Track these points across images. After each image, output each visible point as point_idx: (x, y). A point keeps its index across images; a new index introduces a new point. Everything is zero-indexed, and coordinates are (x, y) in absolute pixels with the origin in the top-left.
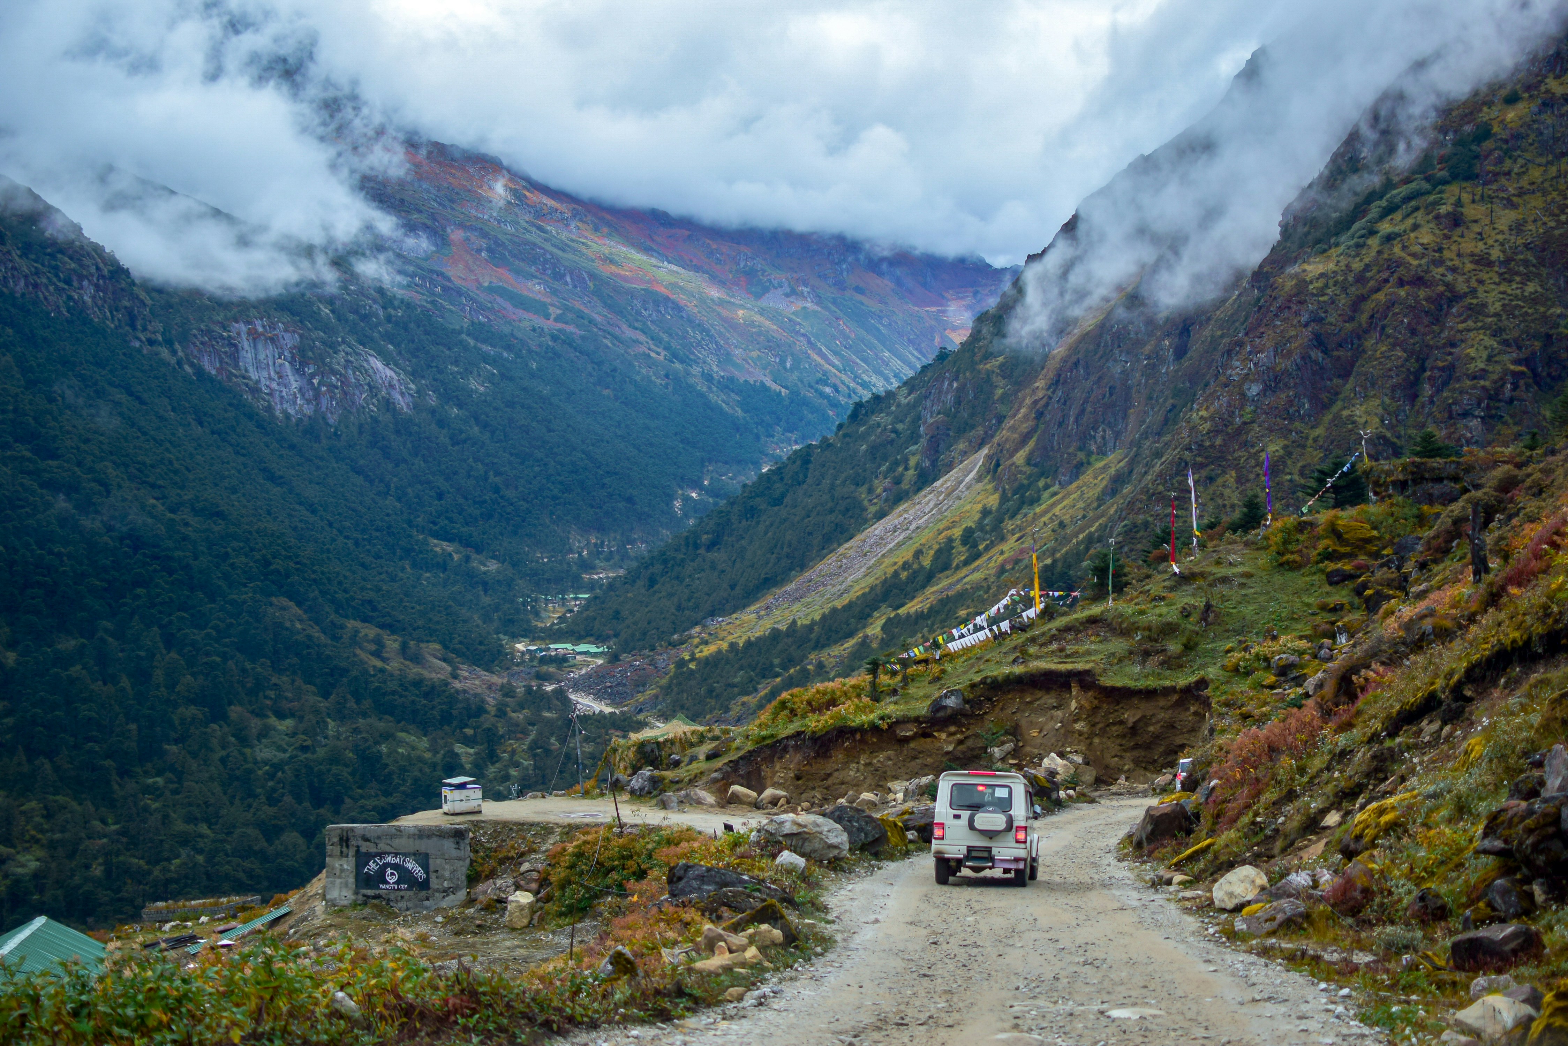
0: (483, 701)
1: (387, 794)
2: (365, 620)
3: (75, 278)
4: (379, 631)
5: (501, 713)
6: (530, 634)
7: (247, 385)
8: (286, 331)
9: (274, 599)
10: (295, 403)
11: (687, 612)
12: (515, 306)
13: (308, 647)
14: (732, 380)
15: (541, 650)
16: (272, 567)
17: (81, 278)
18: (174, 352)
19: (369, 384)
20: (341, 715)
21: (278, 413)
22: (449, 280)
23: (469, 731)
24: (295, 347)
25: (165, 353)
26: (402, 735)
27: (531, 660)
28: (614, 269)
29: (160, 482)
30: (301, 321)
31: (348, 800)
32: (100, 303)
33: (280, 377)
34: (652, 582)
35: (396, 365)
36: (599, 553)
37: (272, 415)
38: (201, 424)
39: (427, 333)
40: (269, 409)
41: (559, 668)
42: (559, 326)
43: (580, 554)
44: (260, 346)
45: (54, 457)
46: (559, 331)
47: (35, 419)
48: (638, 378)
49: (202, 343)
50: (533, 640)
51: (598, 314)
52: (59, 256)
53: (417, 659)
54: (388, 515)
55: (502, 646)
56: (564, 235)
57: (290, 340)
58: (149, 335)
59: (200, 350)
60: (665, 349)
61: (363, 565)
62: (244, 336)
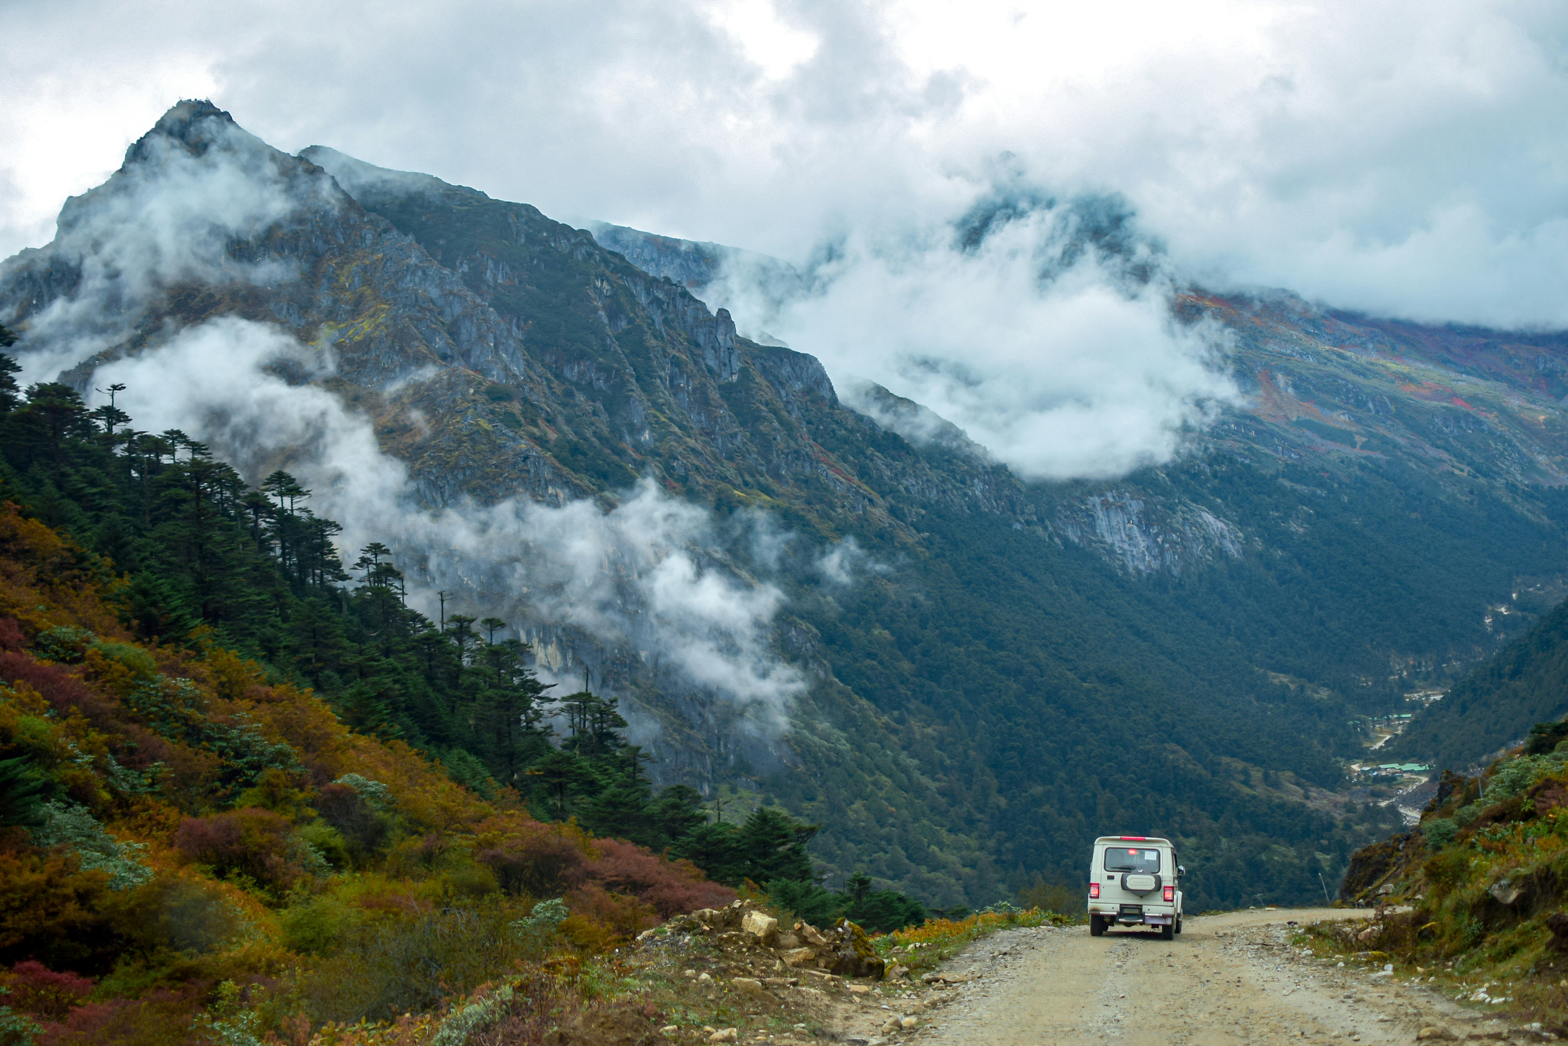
0: (1332, 817)
1: (1270, 890)
2: (1233, 755)
3: (968, 478)
4: (1245, 763)
5: (1347, 827)
6: (1363, 755)
7: (1104, 549)
8: (1132, 498)
9: (1166, 745)
10: (1144, 560)
11: (1494, 735)
12: (1323, 438)
13: (1200, 783)
14: (1536, 488)
15: (1373, 770)
16: (1162, 720)
17: (972, 477)
18: (1045, 528)
19: (1204, 537)
20: (1228, 832)
21: (1131, 570)
22: (1261, 423)
23: (1325, 842)
24: (1140, 512)
25: (1039, 531)
26: (1275, 846)
27: (1366, 779)
28: (1413, 387)
29: (1071, 657)
30: (1144, 489)
31: (1244, 895)
32: (987, 495)
33: (1131, 539)
34: (1464, 708)
35: (1225, 517)
36: (1417, 673)
37: (1126, 573)
38: (1078, 592)
39: (1249, 484)
40: (1124, 567)
41: (1390, 787)
42: (1365, 453)
43: (1400, 675)
44: (1112, 514)
45: (1002, 648)
46: (1366, 458)
47: (984, 618)
48: (1442, 498)
49: (1066, 517)
50: (1366, 761)
51: (1401, 437)
52: (955, 461)
53: (1276, 785)
54: (1231, 654)
55: (1341, 769)
56: (1364, 359)
57: (1136, 506)
58: (1027, 517)
59: (1064, 523)
60: (1469, 464)
61: (1220, 704)
62: (1098, 507)
